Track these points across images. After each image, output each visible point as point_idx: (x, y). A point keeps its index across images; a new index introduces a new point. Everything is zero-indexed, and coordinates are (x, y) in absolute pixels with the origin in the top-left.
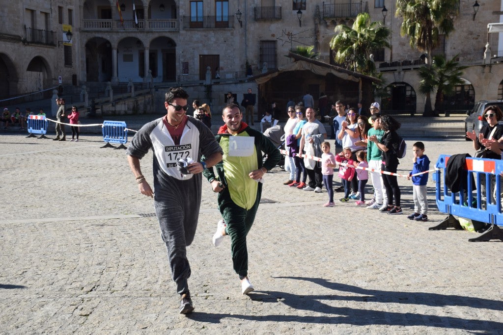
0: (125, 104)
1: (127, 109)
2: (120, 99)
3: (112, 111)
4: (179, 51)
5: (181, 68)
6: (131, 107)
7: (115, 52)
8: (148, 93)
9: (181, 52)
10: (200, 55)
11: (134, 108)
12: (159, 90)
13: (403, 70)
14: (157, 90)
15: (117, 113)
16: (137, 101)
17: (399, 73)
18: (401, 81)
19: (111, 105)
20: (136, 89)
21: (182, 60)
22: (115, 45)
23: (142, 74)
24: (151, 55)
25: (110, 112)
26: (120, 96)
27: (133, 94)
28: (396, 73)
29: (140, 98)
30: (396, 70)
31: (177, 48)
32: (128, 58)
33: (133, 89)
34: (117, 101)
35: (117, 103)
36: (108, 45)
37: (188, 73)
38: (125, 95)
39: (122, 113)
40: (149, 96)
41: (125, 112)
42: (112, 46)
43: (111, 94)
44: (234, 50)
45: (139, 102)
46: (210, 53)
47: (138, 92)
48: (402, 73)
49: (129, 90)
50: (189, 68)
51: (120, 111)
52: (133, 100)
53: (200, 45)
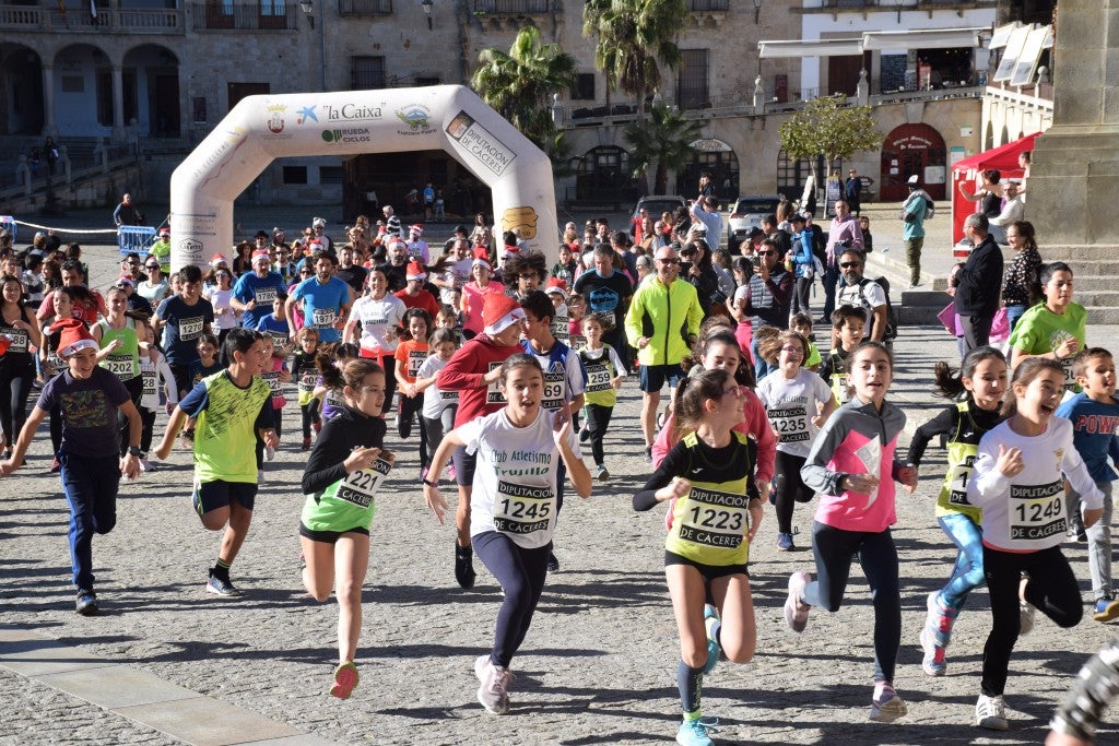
0: (92, 187)
1: (95, 197)
2: (83, 179)
3: (71, 202)
4: (185, 75)
5: (191, 109)
6: (104, 193)
7: (49, 75)
8: (132, 165)
9: (189, 77)
10: (229, 84)
11: (108, 194)
12: (153, 158)
13: (614, 123)
14: (149, 159)
15: (79, 204)
16: (113, 182)
17: (607, 128)
18: (611, 144)
19: (68, 190)
20: (110, 159)
21: (192, 93)
22: (48, 59)
24: (124, 76)
25: (68, 204)
26: (84, 172)
27: (105, 166)
28: (602, 129)
29: (119, 174)
30: (601, 124)
31: (180, 67)
32: (71, 85)
33: (105, 157)
34: (78, 182)
35: (79, 186)
37: (204, 120)
38: (91, 170)
39: (88, 203)
40: (135, 170)
41: (93, 201)
42: (44, 63)
43: (68, 170)
44: (299, 74)
45: (117, 183)
46: (250, 81)
47: (114, 164)
48: (612, 130)
49: (97, 159)
50: (208, 109)
51: (84, 201)
52: (107, 179)
53: (230, 63)
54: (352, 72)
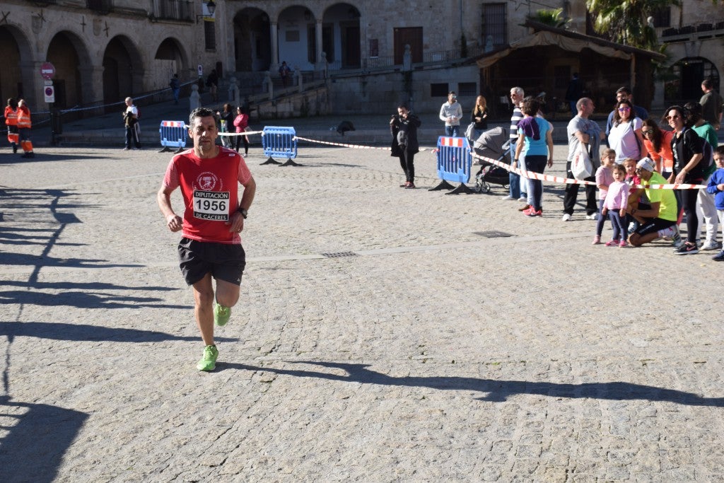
0: (290, 102)
1: (292, 110)
2: (282, 96)
3: (273, 113)
4: (364, 23)
5: (368, 48)
6: (299, 106)
7: (274, 28)
8: (322, 86)
9: (367, 26)
10: (395, 29)
11: (302, 106)
12: (337, 81)
13: (700, 38)
14: (334, 82)
15: (279, 115)
16: (306, 98)
17: (693, 43)
18: (697, 55)
19: (270, 104)
20: (304, 81)
21: (369, 36)
22: (274, 17)
23: (313, 59)
24: (324, 30)
25: (270, 115)
26: (283, 91)
27: (301, 87)
28: (689, 44)
29: (310, 93)
30: (688, 39)
31: (361, 19)
32: (292, 36)
33: (300, 80)
34: (279, 99)
35: (279, 101)
36: (265, 19)
37: (377, 55)
38: (290, 90)
39: (286, 115)
40: (324, 90)
41: (291, 114)
42: (271, 20)
43: (271, 88)
44: (444, 19)
45: (310, 100)
46: (409, 26)
47: (307, 85)
48: (698, 43)
49: (295, 82)
50: (380, 47)
51: (283, 113)
52: (301, 96)
53: (395, 13)
54: (483, 16)
